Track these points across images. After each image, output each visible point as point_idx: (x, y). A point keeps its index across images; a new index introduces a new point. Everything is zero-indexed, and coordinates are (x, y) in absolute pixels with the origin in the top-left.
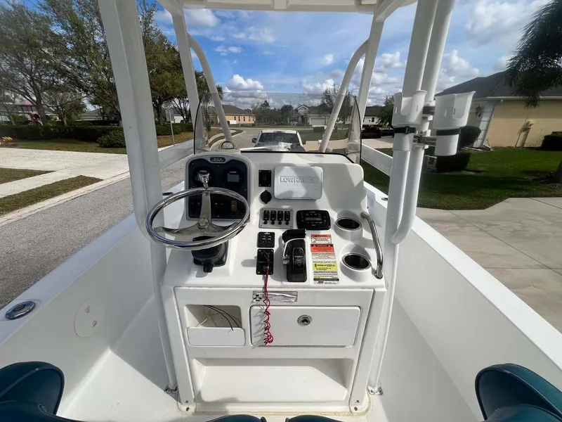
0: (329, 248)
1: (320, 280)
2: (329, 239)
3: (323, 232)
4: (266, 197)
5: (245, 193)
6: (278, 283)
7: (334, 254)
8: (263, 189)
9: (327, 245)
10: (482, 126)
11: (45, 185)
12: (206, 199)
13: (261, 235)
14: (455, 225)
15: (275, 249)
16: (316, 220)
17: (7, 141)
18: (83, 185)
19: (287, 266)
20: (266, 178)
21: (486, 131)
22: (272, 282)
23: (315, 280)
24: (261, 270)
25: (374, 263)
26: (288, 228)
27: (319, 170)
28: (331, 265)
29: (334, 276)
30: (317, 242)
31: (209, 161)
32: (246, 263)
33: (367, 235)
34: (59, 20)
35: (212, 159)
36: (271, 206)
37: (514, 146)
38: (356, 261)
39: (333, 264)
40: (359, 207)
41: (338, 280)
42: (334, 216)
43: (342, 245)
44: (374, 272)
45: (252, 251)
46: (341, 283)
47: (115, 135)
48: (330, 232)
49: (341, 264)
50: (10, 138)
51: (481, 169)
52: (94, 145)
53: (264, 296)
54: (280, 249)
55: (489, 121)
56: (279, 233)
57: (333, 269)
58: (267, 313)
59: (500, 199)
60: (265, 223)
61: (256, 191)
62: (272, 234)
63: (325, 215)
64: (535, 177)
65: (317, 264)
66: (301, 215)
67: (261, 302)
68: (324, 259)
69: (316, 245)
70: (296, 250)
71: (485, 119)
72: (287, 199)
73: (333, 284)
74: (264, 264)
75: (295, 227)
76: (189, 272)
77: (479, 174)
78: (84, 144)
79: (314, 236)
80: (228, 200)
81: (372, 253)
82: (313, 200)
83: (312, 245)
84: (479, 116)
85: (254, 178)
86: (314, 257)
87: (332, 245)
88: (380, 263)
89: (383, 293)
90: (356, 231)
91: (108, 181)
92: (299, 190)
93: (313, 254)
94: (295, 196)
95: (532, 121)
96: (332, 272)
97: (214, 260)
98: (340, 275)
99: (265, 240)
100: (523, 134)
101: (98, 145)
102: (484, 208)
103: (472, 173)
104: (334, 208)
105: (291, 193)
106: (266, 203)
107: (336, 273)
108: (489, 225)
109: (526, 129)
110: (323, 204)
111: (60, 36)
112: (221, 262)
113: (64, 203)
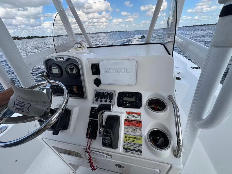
0: (138, 123)
2: (139, 117)
4: (97, 82)
6: (98, 147)
7: (141, 130)
8: (95, 77)
9: (137, 121)
13: (92, 109)
23: (124, 148)
28: (137, 139)
29: (139, 148)
30: (130, 118)
31: (55, 60)
35: (56, 58)
39: (139, 137)
41: (141, 152)
45: (87, 120)
46: (143, 155)
48: (141, 111)
49: (145, 138)
57: (139, 142)
60: (97, 100)
63: (138, 96)
65: (128, 136)
66: (121, 95)
69: (129, 120)
73: (137, 154)
79: (128, 113)
83: (126, 120)
86: (126, 130)
87: (140, 122)
93: (125, 128)
96: (138, 144)
98: (144, 148)
106: (98, 86)
107: (140, 145)
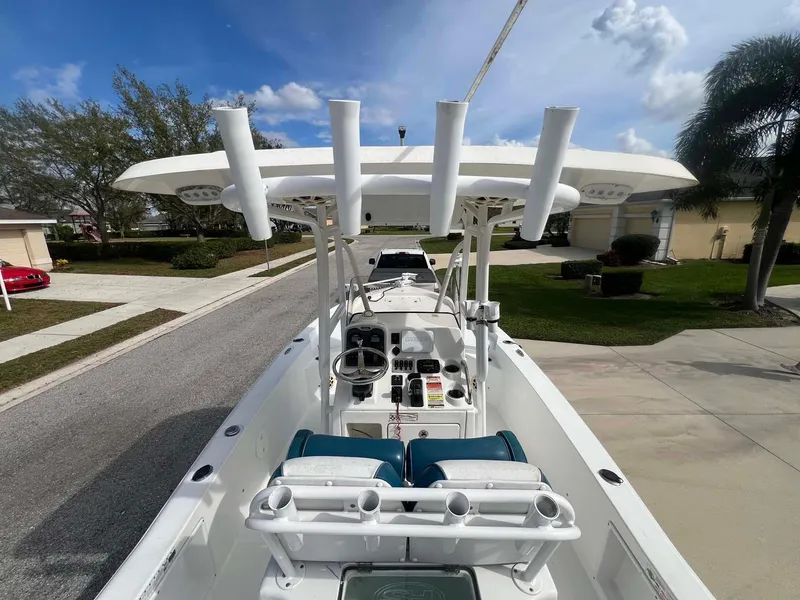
0: (439, 385)
1: (433, 406)
2: (439, 380)
3: (434, 375)
4: (396, 351)
5: (383, 350)
6: (405, 408)
7: (442, 389)
8: (394, 346)
9: (438, 383)
10: (663, 234)
11: (121, 322)
12: (361, 355)
13: (393, 377)
14: (612, 365)
15: (403, 386)
16: (430, 366)
17: (62, 265)
18: (165, 321)
19: (411, 396)
20: (396, 338)
21: (669, 239)
22: (402, 407)
23: (428, 405)
24: (394, 400)
25: (466, 394)
26: (411, 372)
27: (431, 333)
29: (441, 403)
30: (431, 381)
31: (360, 329)
32: (385, 396)
33: (463, 376)
34: (140, 124)
36: (400, 357)
37: (708, 257)
38: (456, 394)
39: (440, 395)
40: (460, 357)
41: (444, 405)
42: (443, 364)
43: (447, 383)
44: (467, 400)
45: (388, 388)
46: (445, 408)
47: (194, 254)
48: (440, 374)
49: (446, 395)
50: (65, 261)
51: (658, 291)
52: (166, 266)
53: (397, 416)
54: (406, 386)
55: (671, 228)
56: (405, 376)
57: (441, 399)
58: (399, 428)
59: (674, 331)
60: (396, 369)
61: (390, 347)
62: (401, 377)
63: (436, 363)
64: (724, 302)
65: (430, 395)
66: (420, 363)
67: (395, 421)
68: (435, 392)
69: (430, 383)
70: (416, 385)
71: (664, 226)
72: (410, 352)
73: (440, 408)
74: (396, 395)
75: (416, 372)
76: (349, 401)
77: (655, 298)
78: (154, 266)
79: (428, 377)
80: (372, 354)
81: (465, 387)
82: (427, 353)
83: (427, 383)
84: (657, 221)
85: (388, 339)
86: (428, 391)
87: (440, 383)
88: (470, 394)
89: (472, 414)
90: (457, 373)
91: (193, 315)
92: (418, 347)
93: (428, 389)
94: (415, 350)
95: (726, 227)
96: (440, 401)
97: (366, 393)
98: (445, 402)
99: (396, 380)
100: (717, 242)
101: (172, 266)
102: (652, 343)
103: (648, 297)
104: (443, 357)
105: (413, 348)
106: (396, 355)
107: (442, 401)
108: (654, 364)
109: (720, 236)
110: (435, 355)
111: (140, 142)
112: (370, 395)
113: (145, 345)
